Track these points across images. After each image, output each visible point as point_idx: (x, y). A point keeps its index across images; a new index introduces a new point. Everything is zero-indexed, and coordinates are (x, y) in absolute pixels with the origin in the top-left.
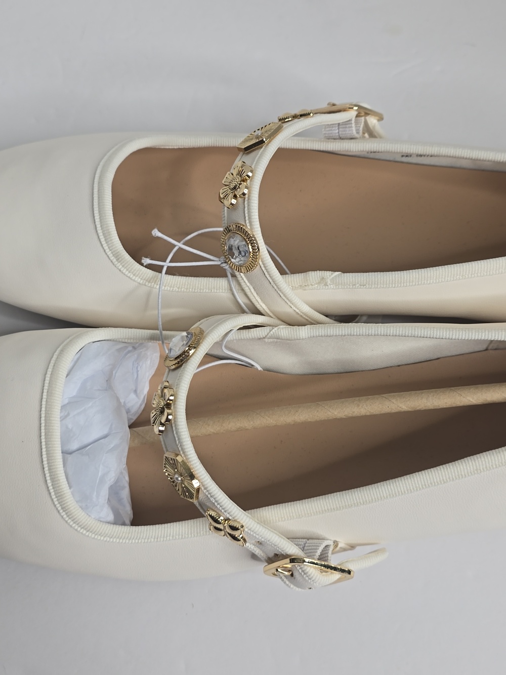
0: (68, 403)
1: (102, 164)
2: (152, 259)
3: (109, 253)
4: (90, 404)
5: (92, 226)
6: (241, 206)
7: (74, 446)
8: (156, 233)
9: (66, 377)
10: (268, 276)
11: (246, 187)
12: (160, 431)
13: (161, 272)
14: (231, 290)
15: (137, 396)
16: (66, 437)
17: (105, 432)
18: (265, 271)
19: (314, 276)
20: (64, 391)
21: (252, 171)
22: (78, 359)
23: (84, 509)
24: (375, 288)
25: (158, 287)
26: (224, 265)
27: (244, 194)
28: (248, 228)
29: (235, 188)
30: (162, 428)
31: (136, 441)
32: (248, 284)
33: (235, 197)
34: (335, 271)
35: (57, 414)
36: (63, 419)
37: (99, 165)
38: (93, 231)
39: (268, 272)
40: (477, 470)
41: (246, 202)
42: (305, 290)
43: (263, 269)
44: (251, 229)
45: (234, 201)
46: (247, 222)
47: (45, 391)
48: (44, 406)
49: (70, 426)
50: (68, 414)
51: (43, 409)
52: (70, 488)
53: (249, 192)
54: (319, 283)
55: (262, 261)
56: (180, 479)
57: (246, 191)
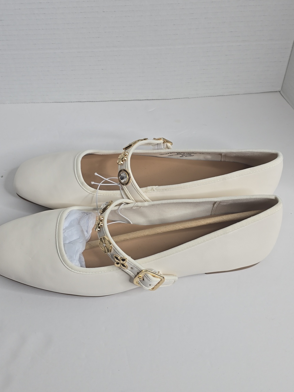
0: (65, 228)
1: (77, 156)
2: (94, 182)
3: (79, 183)
4: (73, 228)
5: (74, 174)
6: (125, 164)
7: (67, 242)
8: (96, 174)
9: (65, 219)
10: (134, 186)
11: (126, 158)
12: (98, 230)
13: (97, 189)
14: (121, 194)
15: (88, 233)
16: (65, 239)
17: (78, 238)
18: (133, 184)
19: (149, 188)
20: (64, 224)
21: (128, 153)
22: (69, 214)
23: (71, 261)
24: (170, 190)
25: (96, 194)
26: (119, 185)
27: (125, 160)
28: (127, 170)
29: (122, 159)
30: (99, 229)
31: (88, 246)
32: (127, 190)
33: (122, 161)
34: (156, 186)
35: (62, 231)
36: (64, 233)
37: (76, 156)
38: (74, 176)
39: (134, 184)
40: (204, 241)
41: (126, 162)
42: (147, 193)
43: (132, 183)
44: (128, 170)
45: (122, 163)
46: (127, 168)
47: (58, 223)
48: (57, 228)
49: (66, 235)
50: (66, 231)
51: (57, 229)
52: (66, 254)
53: (127, 159)
54: (151, 190)
55: (132, 181)
56: (105, 245)
57: (126, 159)
